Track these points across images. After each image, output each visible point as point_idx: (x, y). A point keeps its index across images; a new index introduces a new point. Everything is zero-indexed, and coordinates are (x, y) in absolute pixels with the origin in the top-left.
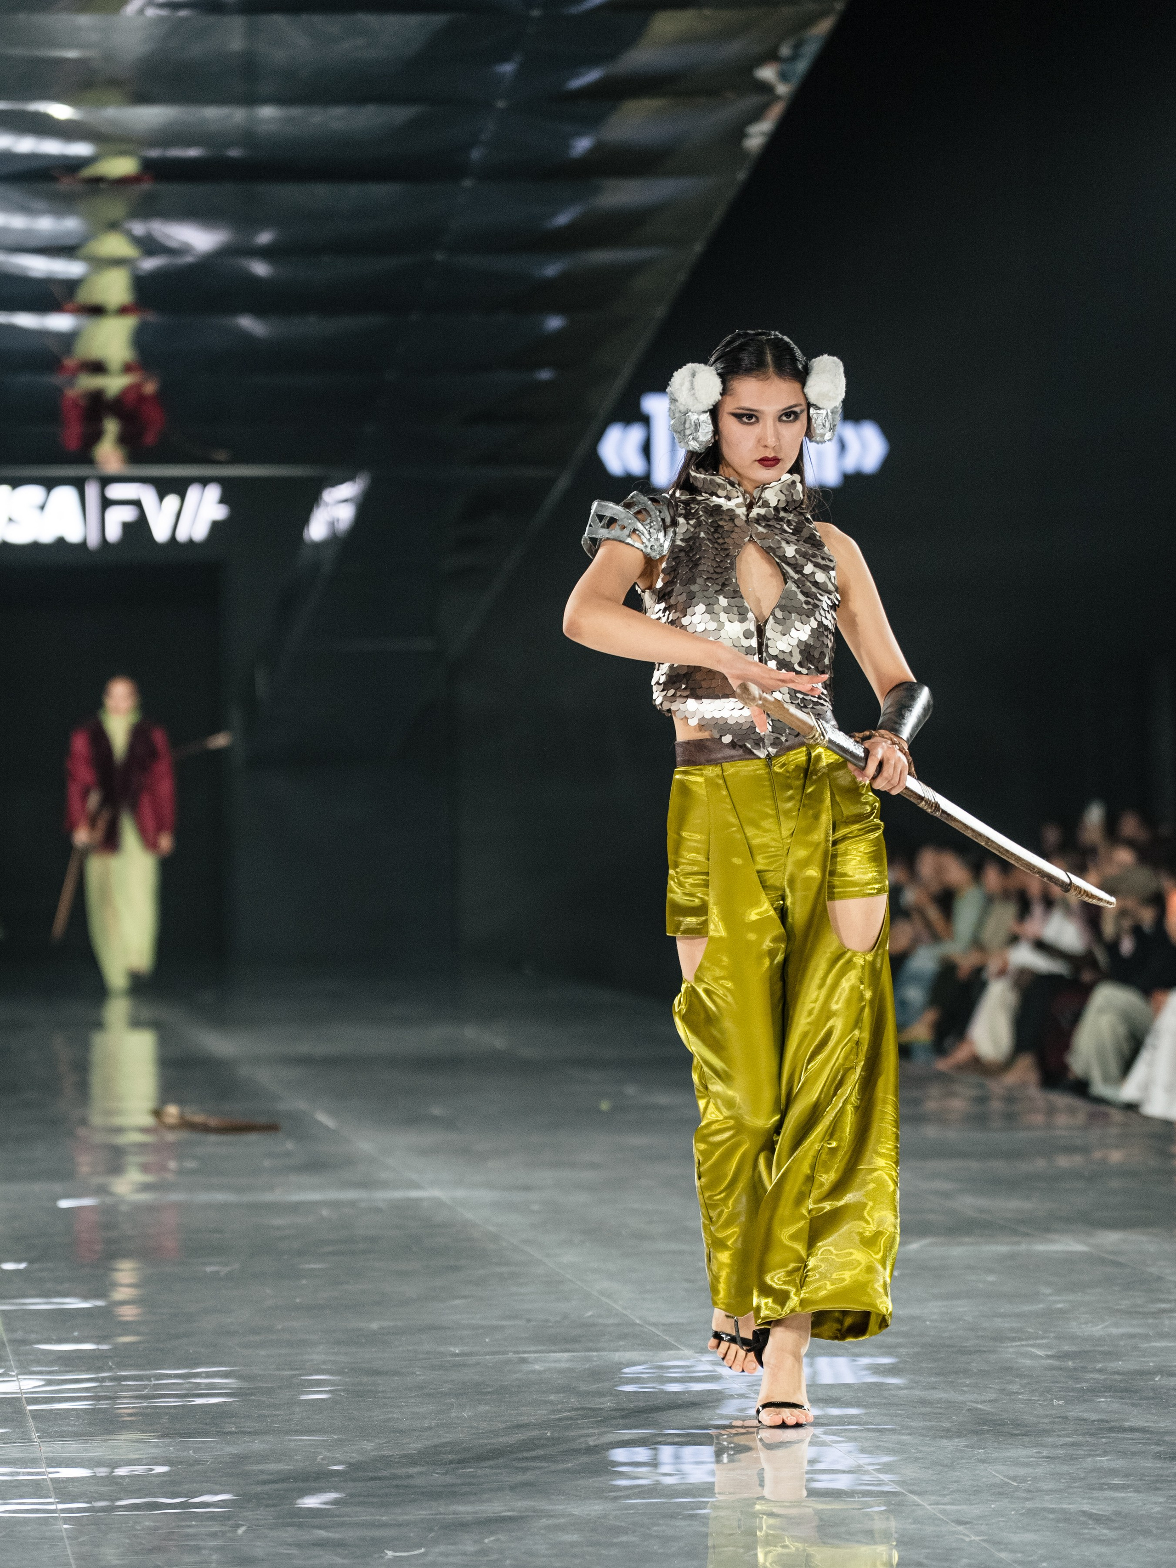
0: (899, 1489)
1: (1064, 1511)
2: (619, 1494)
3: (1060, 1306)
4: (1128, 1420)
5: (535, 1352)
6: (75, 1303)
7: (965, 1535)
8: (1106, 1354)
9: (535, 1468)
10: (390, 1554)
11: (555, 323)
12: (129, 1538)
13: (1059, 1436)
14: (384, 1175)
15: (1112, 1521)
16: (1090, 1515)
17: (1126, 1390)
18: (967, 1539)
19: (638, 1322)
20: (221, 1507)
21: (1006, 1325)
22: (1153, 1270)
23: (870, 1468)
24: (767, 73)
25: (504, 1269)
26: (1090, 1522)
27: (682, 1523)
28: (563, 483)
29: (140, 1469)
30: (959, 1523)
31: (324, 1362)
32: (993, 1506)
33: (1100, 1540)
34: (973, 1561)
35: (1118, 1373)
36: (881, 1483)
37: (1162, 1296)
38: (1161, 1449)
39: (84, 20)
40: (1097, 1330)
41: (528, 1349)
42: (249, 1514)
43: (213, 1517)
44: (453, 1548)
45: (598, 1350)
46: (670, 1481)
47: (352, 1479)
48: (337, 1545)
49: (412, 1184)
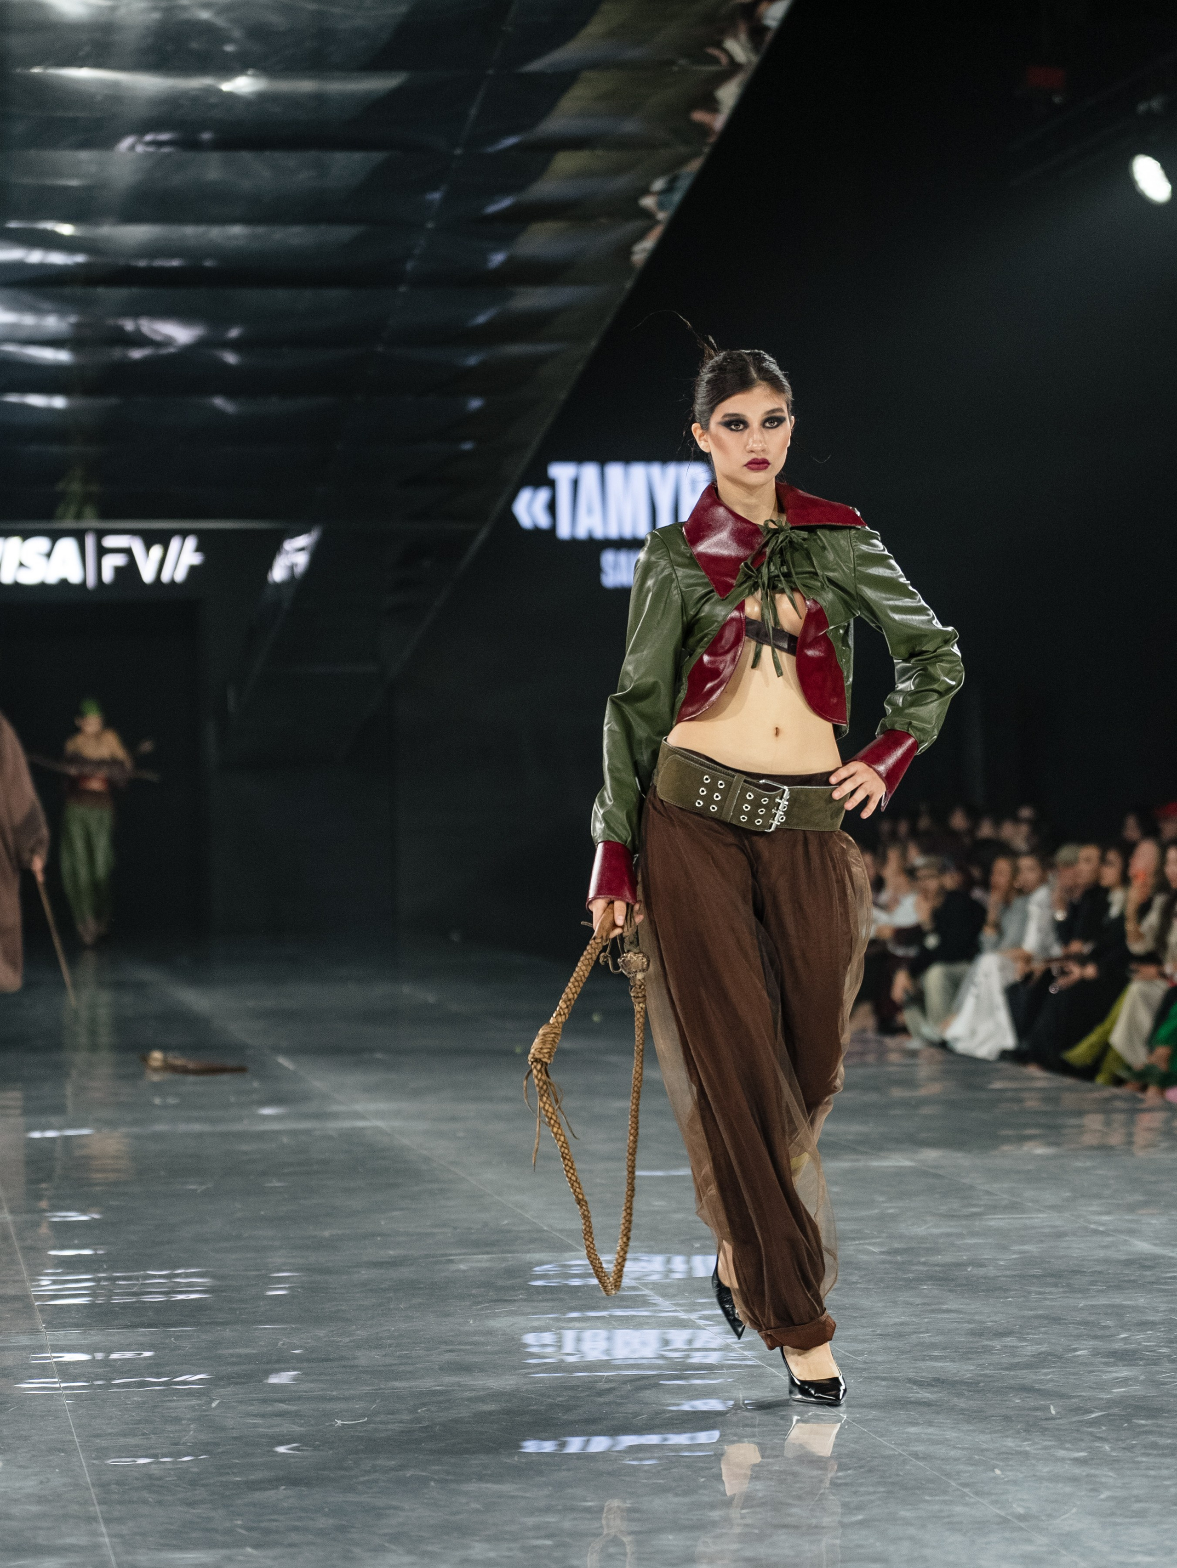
0: (760, 1363)
2: (530, 1371)
3: (891, 1211)
4: (946, 1304)
5: (460, 1254)
6: (75, 1217)
8: (928, 1249)
9: (460, 1350)
10: (339, 1422)
11: (475, 404)
12: (121, 1411)
13: (890, 1317)
14: (335, 1108)
15: (933, 1385)
16: (915, 1382)
17: (941, 1279)
19: (545, 1228)
20: (199, 1385)
21: (847, 1228)
22: (967, 1181)
23: (736, 1346)
24: (648, 202)
25: (435, 1186)
26: (915, 1388)
28: (482, 536)
29: (129, 1355)
31: (284, 1264)
33: (923, 1401)
35: (937, 1265)
36: (745, 1358)
37: (974, 1202)
38: (971, 1326)
39: (84, 155)
40: (920, 1230)
41: (454, 1252)
42: (222, 1391)
43: (190, 1393)
44: (392, 1417)
45: (510, 1252)
46: (571, 1359)
47: (308, 1360)
48: (297, 1414)
49: (358, 1116)
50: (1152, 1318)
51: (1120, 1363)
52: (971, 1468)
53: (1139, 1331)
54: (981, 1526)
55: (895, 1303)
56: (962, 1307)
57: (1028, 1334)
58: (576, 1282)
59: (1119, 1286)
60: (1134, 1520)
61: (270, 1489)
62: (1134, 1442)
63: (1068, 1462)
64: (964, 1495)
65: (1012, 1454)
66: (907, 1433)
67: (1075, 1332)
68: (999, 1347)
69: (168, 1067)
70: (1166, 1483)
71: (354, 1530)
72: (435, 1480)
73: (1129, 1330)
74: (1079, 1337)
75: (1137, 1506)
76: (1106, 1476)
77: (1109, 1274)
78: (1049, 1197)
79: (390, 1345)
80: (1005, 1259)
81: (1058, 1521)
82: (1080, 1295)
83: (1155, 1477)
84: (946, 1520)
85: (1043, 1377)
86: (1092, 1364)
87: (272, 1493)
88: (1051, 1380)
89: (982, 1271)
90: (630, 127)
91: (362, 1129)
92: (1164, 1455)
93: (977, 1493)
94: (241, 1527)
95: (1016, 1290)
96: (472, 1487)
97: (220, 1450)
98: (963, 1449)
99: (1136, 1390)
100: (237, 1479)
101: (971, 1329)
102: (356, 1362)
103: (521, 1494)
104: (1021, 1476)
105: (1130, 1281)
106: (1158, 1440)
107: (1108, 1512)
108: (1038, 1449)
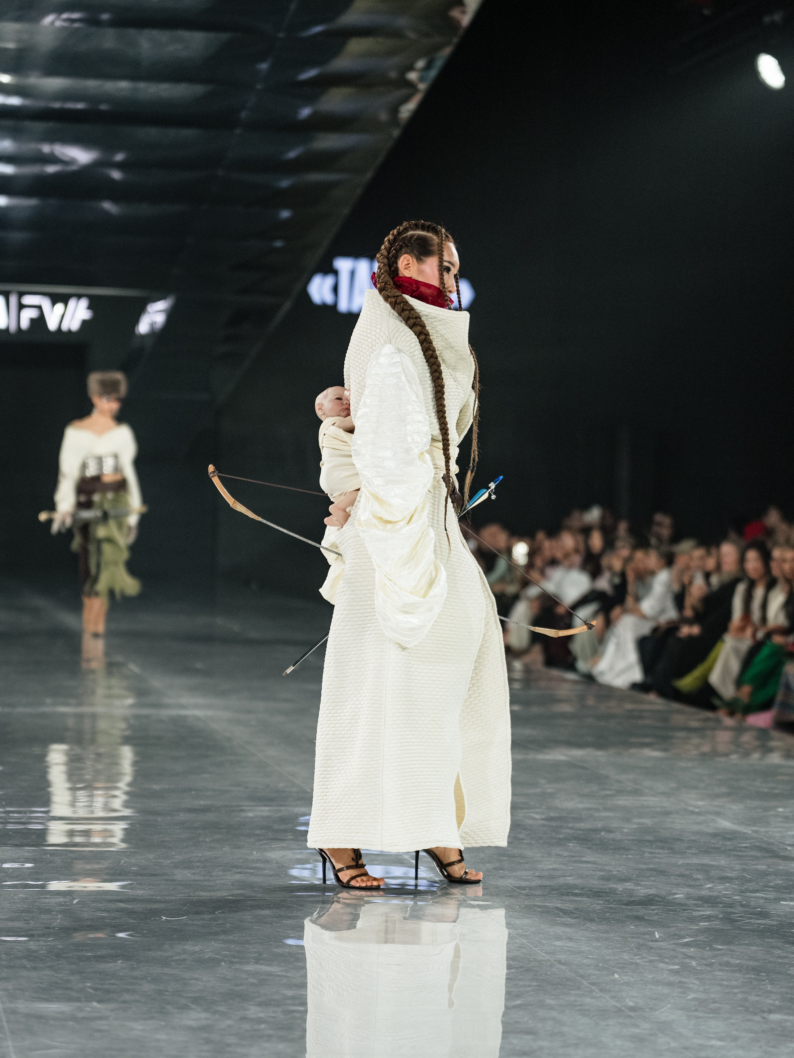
1: (546, 907)
3: (550, 790)
4: (585, 857)
5: (249, 806)
8: (574, 818)
9: (246, 872)
10: (163, 918)
11: (285, 214)
12: (10, 903)
13: (546, 864)
14: (167, 701)
15: (573, 913)
16: (561, 910)
17: (585, 840)
21: (519, 800)
22: (604, 772)
25: (234, 758)
26: (561, 914)
28: (287, 307)
29: (16, 865)
33: (566, 924)
35: (580, 830)
37: (608, 787)
38: (602, 873)
40: (569, 805)
41: (245, 804)
44: (197, 916)
45: (285, 806)
47: (141, 875)
48: (132, 911)
49: (182, 707)
50: (729, 875)
51: (706, 905)
52: (598, 972)
53: (721, 883)
54: (603, 1013)
55: (549, 854)
56: (595, 859)
57: (641, 881)
59: (707, 851)
60: (711, 1015)
61: (111, 962)
62: (713, 961)
63: (667, 972)
64: (591, 991)
65: (627, 964)
66: (554, 945)
67: (676, 882)
68: (621, 889)
70: (734, 990)
71: (167, 993)
72: (225, 962)
73: (713, 882)
74: (678, 885)
75: (713, 1006)
76: (693, 983)
77: (700, 842)
78: (661, 786)
79: (198, 867)
80: (627, 828)
81: (657, 1013)
82: (679, 856)
83: (727, 986)
84: (578, 1008)
85: (651, 912)
86: (685, 905)
87: (112, 965)
88: (657, 914)
89: (611, 836)
91: (186, 716)
92: (733, 971)
93: (601, 990)
94: (90, 988)
95: (634, 850)
96: (250, 967)
98: (593, 959)
99: (716, 925)
100: (89, 954)
101: (602, 876)
102: (175, 878)
103: (284, 974)
104: (632, 979)
105: (715, 848)
106: (730, 960)
107: (693, 1009)
108: (645, 962)
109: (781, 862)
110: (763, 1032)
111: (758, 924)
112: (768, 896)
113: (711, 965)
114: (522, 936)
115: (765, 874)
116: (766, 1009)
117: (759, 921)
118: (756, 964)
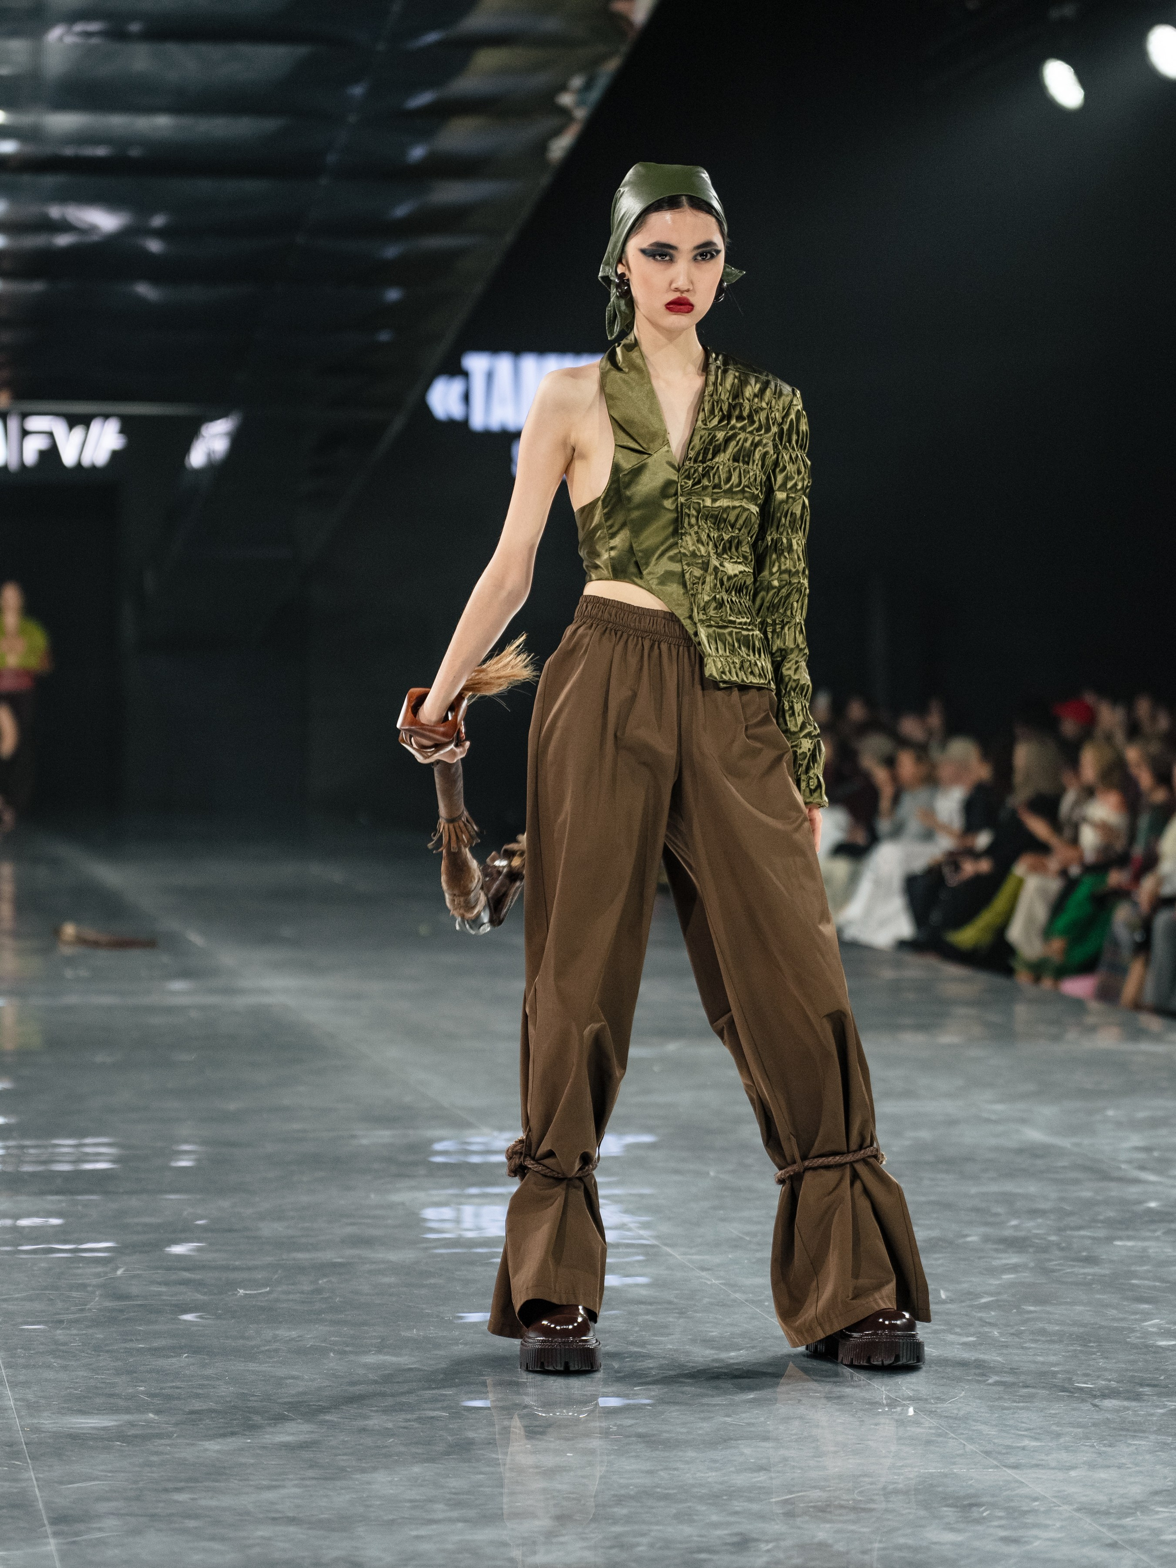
0: (655, 1242)
2: (428, 1245)
5: (362, 1129)
7: (707, 1279)
9: (361, 1224)
10: (242, 1292)
11: (393, 295)
14: (242, 984)
18: (709, 1283)
19: (446, 1106)
20: (106, 1253)
24: (566, 99)
25: (340, 1062)
27: (479, 1269)
28: (398, 424)
29: (37, 1221)
30: (703, 1269)
31: (188, 1137)
32: (730, 1256)
34: (713, 1300)
36: (642, 1238)
39: (12, 44)
41: (356, 1127)
42: (127, 1259)
43: (97, 1261)
44: (293, 1287)
45: (411, 1128)
46: (470, 1235)
47: (212, 1231)
48: (198, 1285)
49: (266, 992)
50: (1042, 1206)
51: (1010, 1250)
53: (1029, 1219)
58: (475, 1159)
59: (1011, 1173)
60: (1022, 1404)
61: (172, 1357)
62: (1023, 1328)
63: (958, 1346)
64: (853, 1377)
67: (967, 1218)
69: (81, 941)
70: (1053, 1369)
71: (253, 1398)
72: (334, 1351)
73: (1020, 1217)
74: (970, 1223)
75: (1024, 1391)
76: (994, 1361)
77: (1000, 1162)
79: (293, 1218)
81: (947, 1404)
82: (971, 1182)
83: (1042, 1363)
84: (836, 1400)
85: (934, 1262)
86: (982, 1250)
87: (174, 1360)
88: (942, 1265)
90: (551, 24)
91: (270, 1005)
92: (1052, 1342)
94: (143, 1393)
96: (371, 1359)
97: (124, 1317)
99: (1025, 1277)
100: (141, 1346)
102: (259, 1233)
105: (1021, 1169)
106: (1047, 1326)
107: (997, 1396)
108: (927, 1333)
109: (1112, 1185)
110: (1094, 1425)
111: (1084, 1274)
112: (1096, 1235)
113: (1018, 1334)
114: (753, 1302)
115: (1089, 1204)
116: (1098, 1393)
117: (1086, 1270)
118: (1081, 1330)
